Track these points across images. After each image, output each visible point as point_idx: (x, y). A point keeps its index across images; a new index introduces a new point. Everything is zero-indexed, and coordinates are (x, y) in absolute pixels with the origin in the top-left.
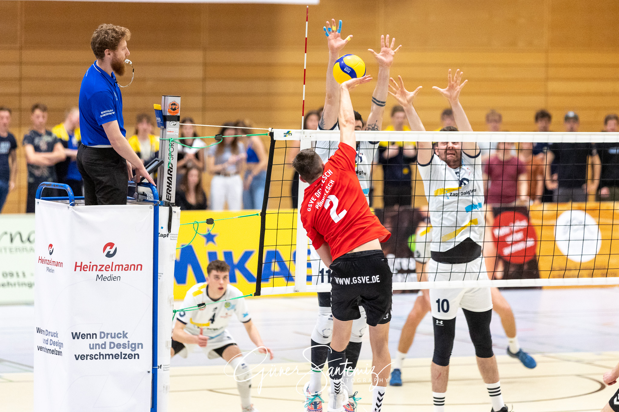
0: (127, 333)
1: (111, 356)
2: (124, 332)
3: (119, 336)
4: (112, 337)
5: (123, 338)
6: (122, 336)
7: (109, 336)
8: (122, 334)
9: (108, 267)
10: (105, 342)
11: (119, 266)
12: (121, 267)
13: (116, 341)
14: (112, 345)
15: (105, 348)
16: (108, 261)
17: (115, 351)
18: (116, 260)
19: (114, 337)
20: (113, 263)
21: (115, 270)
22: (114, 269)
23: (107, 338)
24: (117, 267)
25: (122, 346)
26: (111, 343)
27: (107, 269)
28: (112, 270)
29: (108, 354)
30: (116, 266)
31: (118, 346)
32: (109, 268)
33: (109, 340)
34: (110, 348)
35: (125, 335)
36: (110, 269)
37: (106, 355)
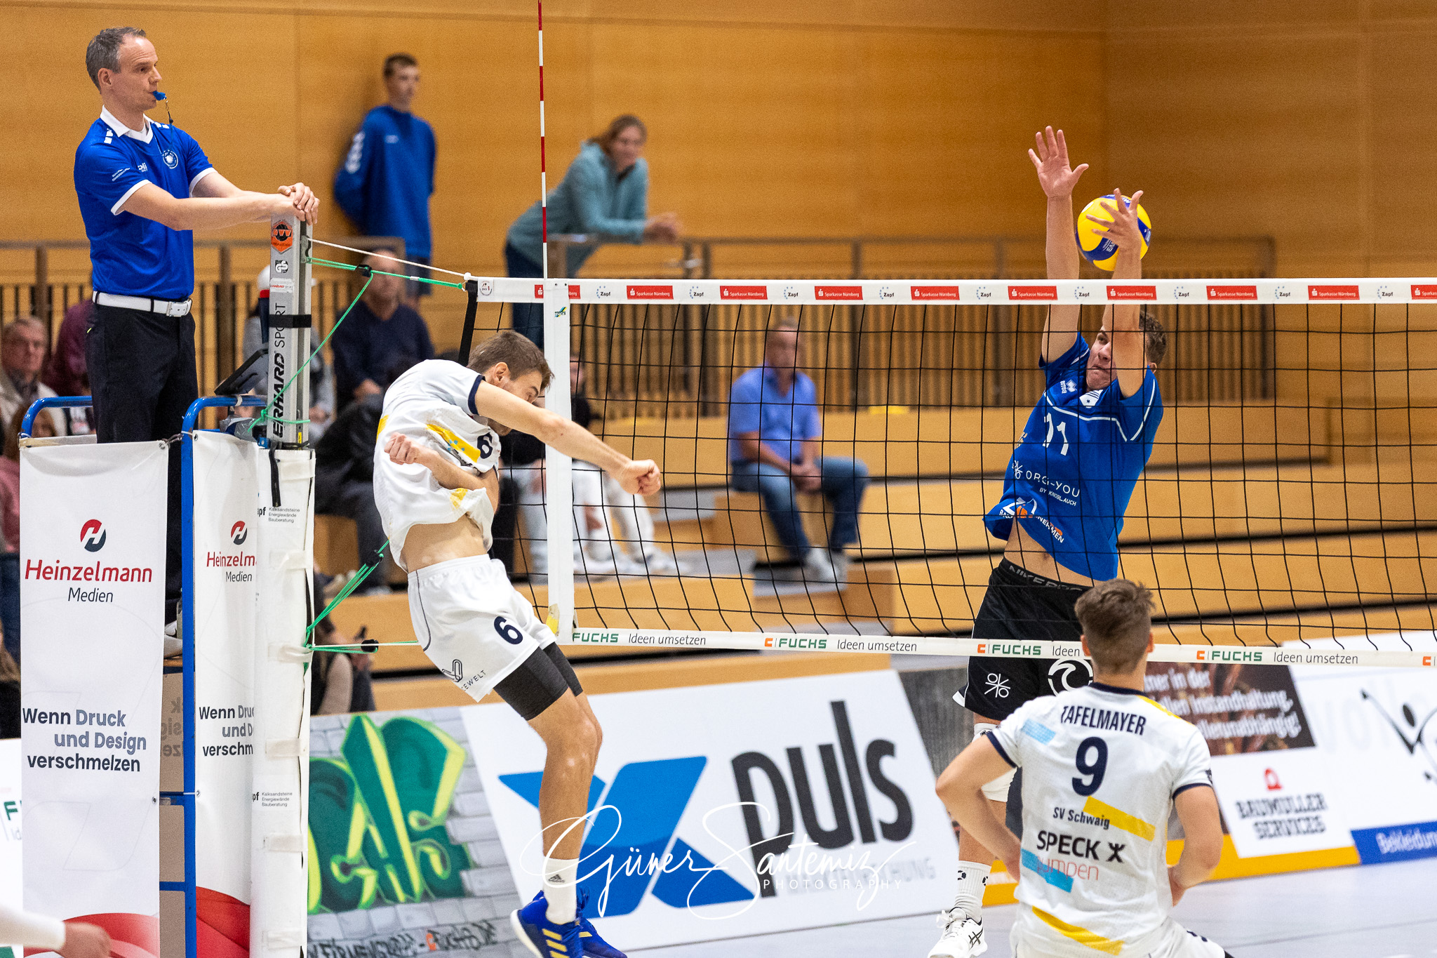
0: (124, 716)
1: (97, 763)
2: (119, 712)
3: (112, 720)
4: (100, 724)
5: (118, 725)
6: (116, 720)
7: (95, 720)
8: (117, 717)
9: (89, 571)
10: (87, 733)
11: (111, 570)
12: (114, 572)
13: (108, 731)
14: (100, 740)
15: (87, 745)
16: (89, 559)
17: (104, 753)
18: (105, 557)
19: (104, 724)
20: (99, 563)
21: (103, 580)
22: (100, 576)
23: (91, 724)
24: (108, 572)
25: (115, 743)
26: (97, 735)
27: (88, 576)
28: (97, 579)
29: (92, 759)
30: (105, 570)
31: (110, 742)
32: (92, 574)
33: (94, 728)
34: (97, 746)
35: (121, 721)
36: (93, 577)
37: (89, 760)
